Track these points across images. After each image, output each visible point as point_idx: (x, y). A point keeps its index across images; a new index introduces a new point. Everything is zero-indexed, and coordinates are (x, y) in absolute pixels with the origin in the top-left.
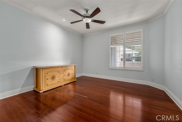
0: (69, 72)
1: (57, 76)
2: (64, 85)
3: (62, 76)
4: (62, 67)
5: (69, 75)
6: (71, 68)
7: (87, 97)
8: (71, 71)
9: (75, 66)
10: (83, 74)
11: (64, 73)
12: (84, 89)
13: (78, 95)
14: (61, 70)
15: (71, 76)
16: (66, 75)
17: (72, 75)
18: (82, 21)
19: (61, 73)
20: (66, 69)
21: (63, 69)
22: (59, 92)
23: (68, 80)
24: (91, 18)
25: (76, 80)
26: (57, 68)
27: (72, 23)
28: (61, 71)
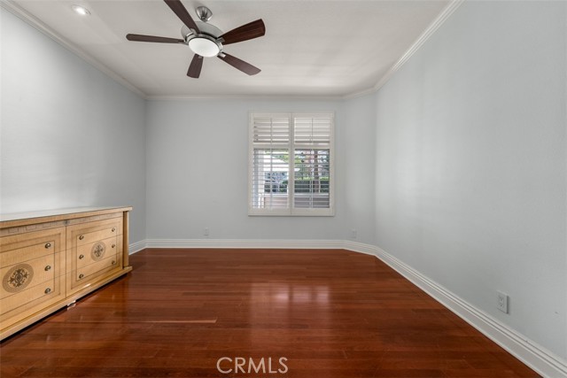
0: (98, 239)
1: (38, 269)
2: (77, 301)
3: (69, 261)
4: (66, 221)
5: (98, 252)
6: (108, 221)
7: (214, 321)
8: (108, 237)
9: (125, 213)
10: (147, 240)
11: (74, 248)
12: (185, 294)
13: (176, 325)
14: (63, 236)
15: (109, 255)
16: (88, 256)
17: (114, 252)
18: (180, 45)
19: (63, 248)
20: (87, 230)
21: (70, 228)
22: (48, 338)
23: (96, 275)
24: (223, 44)
25: (128, 269)
26: (40, 227)
27: (131, 37)
28: (63, 240)
